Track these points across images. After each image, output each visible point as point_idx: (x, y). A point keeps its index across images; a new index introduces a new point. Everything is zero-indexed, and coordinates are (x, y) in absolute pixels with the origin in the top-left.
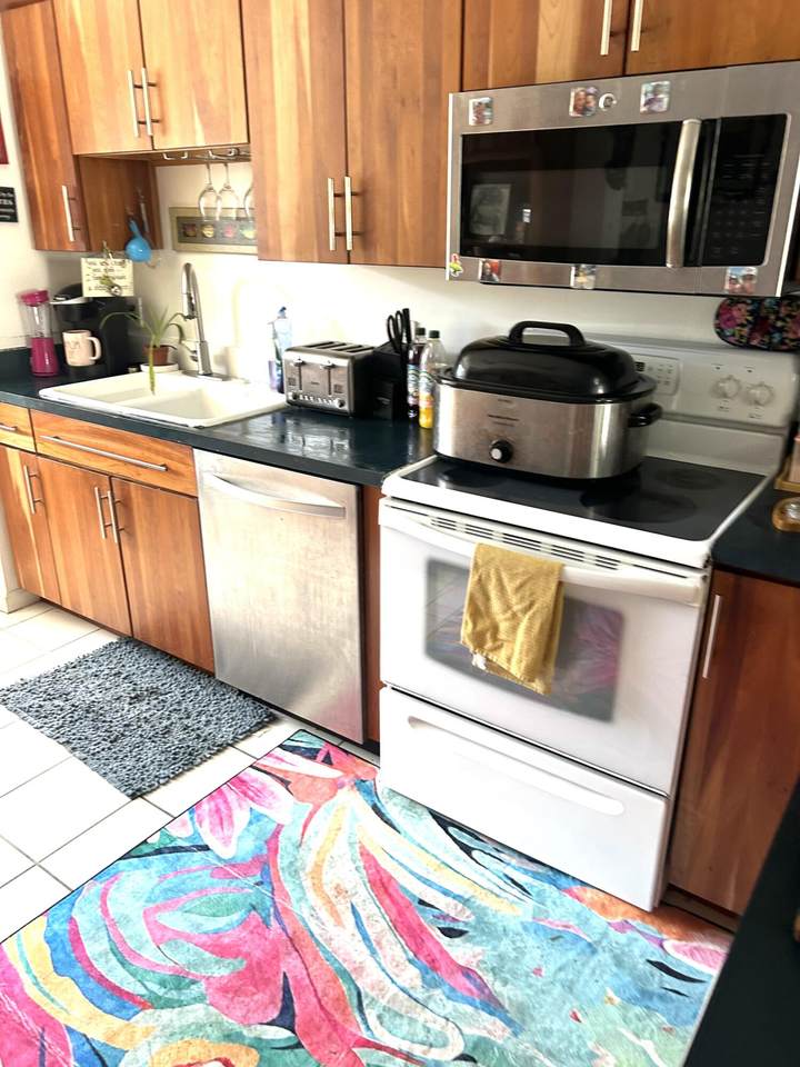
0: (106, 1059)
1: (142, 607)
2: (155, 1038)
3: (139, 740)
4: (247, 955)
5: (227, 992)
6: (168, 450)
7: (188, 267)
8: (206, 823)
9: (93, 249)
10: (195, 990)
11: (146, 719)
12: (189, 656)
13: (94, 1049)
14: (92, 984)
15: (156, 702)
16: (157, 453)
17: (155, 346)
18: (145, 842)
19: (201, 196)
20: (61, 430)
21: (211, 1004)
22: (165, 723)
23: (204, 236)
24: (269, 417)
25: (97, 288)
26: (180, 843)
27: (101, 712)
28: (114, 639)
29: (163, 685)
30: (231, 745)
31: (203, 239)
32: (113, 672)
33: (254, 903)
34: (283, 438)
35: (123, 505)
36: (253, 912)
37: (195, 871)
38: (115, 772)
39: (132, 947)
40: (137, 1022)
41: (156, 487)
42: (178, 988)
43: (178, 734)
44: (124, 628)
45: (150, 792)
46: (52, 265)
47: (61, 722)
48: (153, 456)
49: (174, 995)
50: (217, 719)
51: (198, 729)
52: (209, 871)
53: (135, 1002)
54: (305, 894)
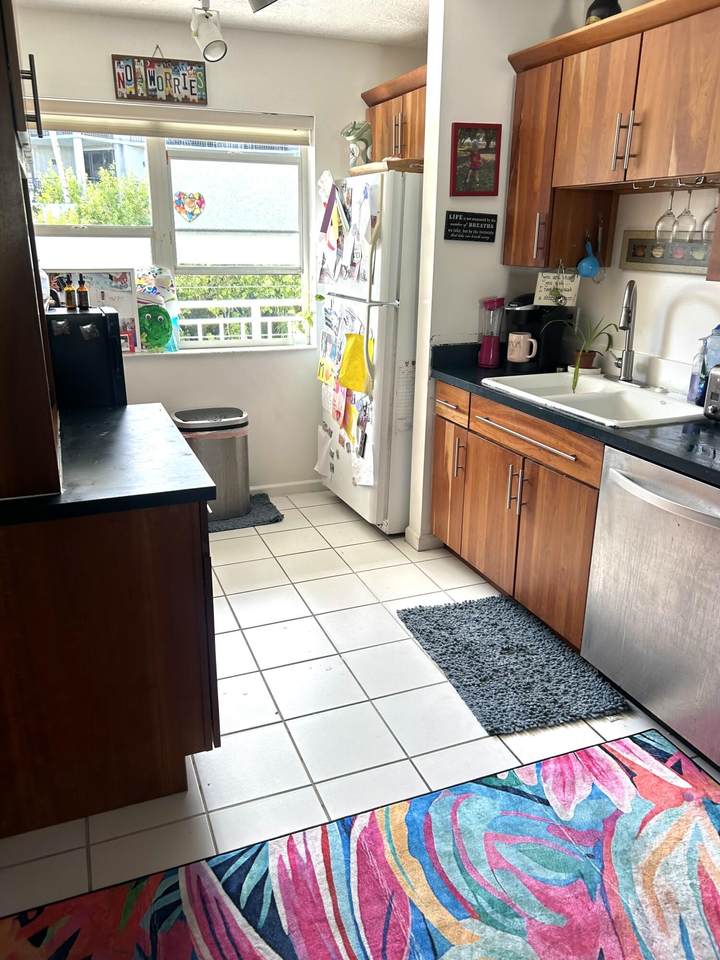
0: (436, 943)
1: (527, 572)
2: (478, 947)
3: (503, 686)
4: (569, 916)
5: (546, 940)
6: (580, 443)
7: (632, 284)
8: (550, 779)
9: (549, 265)
10: (518, 923)
11: (512, 672)
12: (560, 628)
13: (427, 929)
14: (435, 875)
15: (523, 658)
16: (570, 444)
17: (584, 351)
18: (495, 775)
19: (660, 220)
20: (492, 413)
21: (529, 943)
22: (528, 680)
23: (652, 256)
24: (681, 427)
25: (546, 298)
26: (526, 790)
27: (477, 652)
28: (496, 595)
29: (531, 646)
30: (584, 720)
31: (652, 259)
32: (491, 622)
33: (583, 872)
34: (691, 448)
35: (530, 483)
36: (580, 880)
37: (534, 819)
38: (480, 707)
39: (471, 860)
40: (465, 925)
41: (563, 474)
42: (504, 914)
43: (537, 693)
44: (507, 587)
45: (507, 734)
46: (512, 277)
47: (444, 650)
48: (567, 447)
49: (498, 917)
50: (575, 692)
51: (556, 694)
52: (547, 825)
53: (466, 906)
54: (634, 886)
